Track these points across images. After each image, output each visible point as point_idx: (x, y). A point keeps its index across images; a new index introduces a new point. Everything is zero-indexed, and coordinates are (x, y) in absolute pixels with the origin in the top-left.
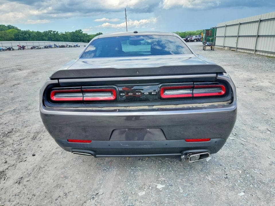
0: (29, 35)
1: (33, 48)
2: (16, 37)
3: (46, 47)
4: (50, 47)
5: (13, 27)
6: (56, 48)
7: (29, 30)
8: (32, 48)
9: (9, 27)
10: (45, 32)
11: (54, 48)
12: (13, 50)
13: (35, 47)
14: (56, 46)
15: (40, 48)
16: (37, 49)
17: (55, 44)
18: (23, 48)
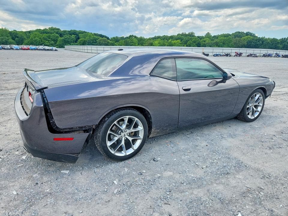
0: (263, 42)
1: (250, 55)
2: (248, 44)
3: (264, 56)
4: (269, 56)
5: (251, 34)
6: (277, 57)
7: (264, 37)
8: (248, 56)
9: (247, 34)
10: (282, 39)
11: (274, 57)
12: (230, 56)
13: (252, 55)
14: (277, 56)
15: (257, 57)
16: (253, 57)
17: (278, 52)
18: (240, 55)
